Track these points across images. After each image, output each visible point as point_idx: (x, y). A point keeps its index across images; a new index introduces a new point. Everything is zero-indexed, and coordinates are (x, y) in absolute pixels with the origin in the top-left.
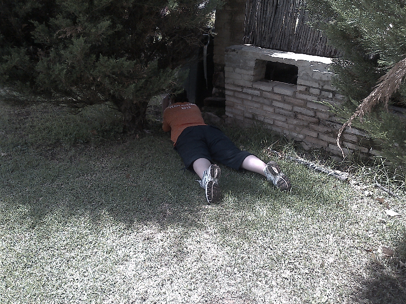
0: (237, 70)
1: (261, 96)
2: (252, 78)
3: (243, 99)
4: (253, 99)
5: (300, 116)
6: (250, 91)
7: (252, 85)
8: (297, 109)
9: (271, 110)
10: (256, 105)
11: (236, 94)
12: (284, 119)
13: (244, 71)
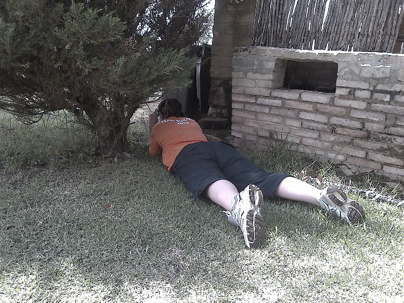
0: (250, 75)
1: (283, 107)
2: (270, 84)
3: (256, 113)
4: (272, 112)
5: (339, 130)
6: (267, 101)
7: (270, 94)
8: (334, 120)
9: (297, 124)
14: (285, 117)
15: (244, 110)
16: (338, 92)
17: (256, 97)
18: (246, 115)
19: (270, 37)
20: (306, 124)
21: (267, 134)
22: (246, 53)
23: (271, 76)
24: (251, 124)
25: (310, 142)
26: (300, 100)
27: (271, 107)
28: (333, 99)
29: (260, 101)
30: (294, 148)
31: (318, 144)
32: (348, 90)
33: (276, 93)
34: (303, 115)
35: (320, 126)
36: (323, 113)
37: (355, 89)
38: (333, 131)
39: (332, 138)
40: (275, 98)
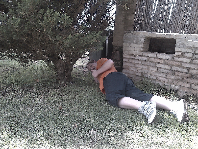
0: (132, 45)
1: (148, 61)
2: (142, 49)
3: (135, 64)
4: (143, 63)
5: (176, 73)
6: (140, 58)
7: (142, 54)
8: (174, 68)
9: (155, 69)
10: (144, 67)
11: (131, 61)
12: (164, 76)
13: (136, 45)
14: (149, 66)
15: (129, 62)
16: (176, 54)
17: (135, 56)
18: (130, 65)
19: (142, 26)
20: (160, 70)
21: (140, 74)
22: (130, 34)
23: (142, 45)
24: (132, 69)
25: (161, 79)
26: (157, 58)
27: (142, 61)
28: (173, 58)
29: (137, 58)
30: (153, 82)
31: (166, 80)
32: (181, 53)
33: (145, 54)
34: (158, 65)
35: (167, 71)
36: (168, 64)
37: (184, 52)
38: (173, 74)
39: (173, 77)
40: (144, 56)
